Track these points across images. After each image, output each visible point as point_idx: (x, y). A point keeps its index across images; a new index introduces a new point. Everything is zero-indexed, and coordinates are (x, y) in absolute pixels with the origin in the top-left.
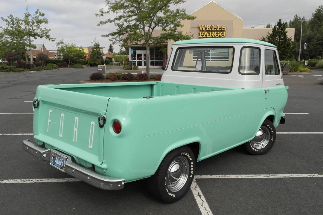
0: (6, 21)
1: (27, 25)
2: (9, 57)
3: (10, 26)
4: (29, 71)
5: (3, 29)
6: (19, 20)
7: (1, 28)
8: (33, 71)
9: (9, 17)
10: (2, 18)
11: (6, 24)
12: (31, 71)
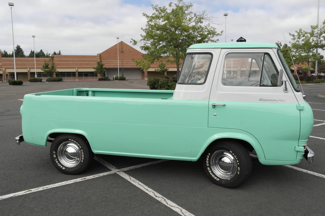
0: (293, 36)
1: (313, 38)
2: (321, 69)
3: (295, 40)
4: (306, 83)
5: (291, 44)
6: (306, 33)
7: (289, 43)
8: (312, 83)
9: (297, 31)
10: (289, 33)
11: (292, 39)
12: (310, 83)
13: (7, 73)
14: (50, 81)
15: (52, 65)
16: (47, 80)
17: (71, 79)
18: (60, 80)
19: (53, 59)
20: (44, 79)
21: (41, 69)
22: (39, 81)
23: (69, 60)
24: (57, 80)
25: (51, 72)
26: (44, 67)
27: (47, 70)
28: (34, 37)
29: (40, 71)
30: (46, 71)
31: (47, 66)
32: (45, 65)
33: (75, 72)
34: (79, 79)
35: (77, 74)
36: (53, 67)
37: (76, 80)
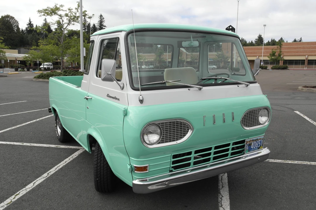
13: (238, 61)
14: (275, 69)
15: (279, 52)
16: (272, 67)
17: (300, 67)
18: (285, 68)
19: (280, 47)
20: (269, 67)
21: (268, 57)
22: (264, 69)
23: (300, 47)
24: (282, 68)
25: (277, 60)
26: (270, 55)
27: (273, 57)
28: (265, 26)
29: (267, 58)
30: (272, 59)
31: (273, 54)
32: (272, 53)
33: (304, 60)
34: (307, 68)
35: (306, 62)
36: (280, 55)
37: (305, 69)
